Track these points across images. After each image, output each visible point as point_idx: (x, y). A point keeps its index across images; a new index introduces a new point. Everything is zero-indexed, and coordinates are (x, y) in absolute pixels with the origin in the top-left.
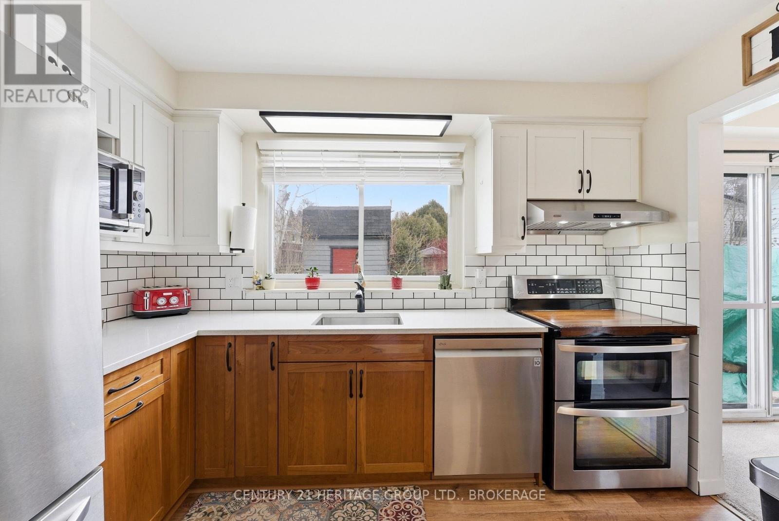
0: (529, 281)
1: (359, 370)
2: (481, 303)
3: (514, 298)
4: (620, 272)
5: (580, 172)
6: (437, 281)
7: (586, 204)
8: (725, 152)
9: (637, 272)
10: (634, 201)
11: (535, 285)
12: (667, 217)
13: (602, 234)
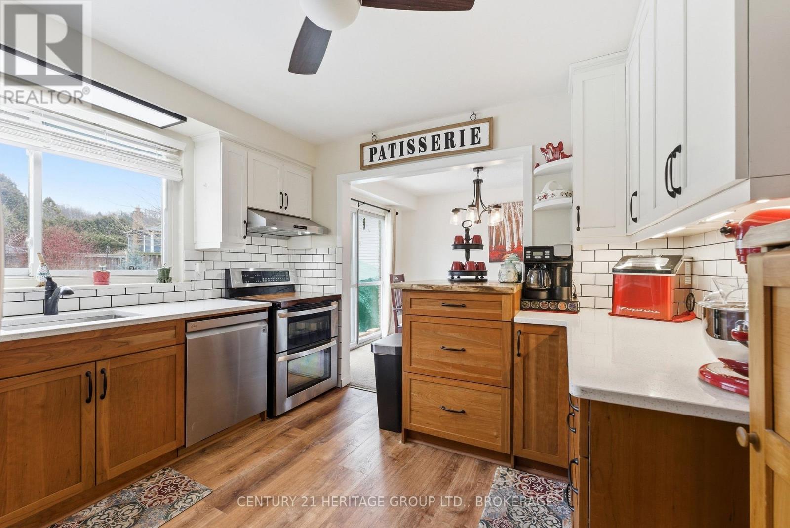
0: (243, 273)
1: (99, 369)
2: (200, 294)
3: (232, 287)
4: (299, 266)
5: (281, 193)
6: (155, 276)
7: (284, 217)
8: (351, 199)
9: (310, 266)
10: (308, 219)
11: (247, 276)
12: (326, 232)
13: (287, 239)
